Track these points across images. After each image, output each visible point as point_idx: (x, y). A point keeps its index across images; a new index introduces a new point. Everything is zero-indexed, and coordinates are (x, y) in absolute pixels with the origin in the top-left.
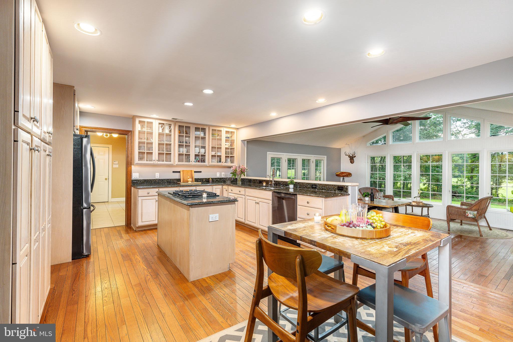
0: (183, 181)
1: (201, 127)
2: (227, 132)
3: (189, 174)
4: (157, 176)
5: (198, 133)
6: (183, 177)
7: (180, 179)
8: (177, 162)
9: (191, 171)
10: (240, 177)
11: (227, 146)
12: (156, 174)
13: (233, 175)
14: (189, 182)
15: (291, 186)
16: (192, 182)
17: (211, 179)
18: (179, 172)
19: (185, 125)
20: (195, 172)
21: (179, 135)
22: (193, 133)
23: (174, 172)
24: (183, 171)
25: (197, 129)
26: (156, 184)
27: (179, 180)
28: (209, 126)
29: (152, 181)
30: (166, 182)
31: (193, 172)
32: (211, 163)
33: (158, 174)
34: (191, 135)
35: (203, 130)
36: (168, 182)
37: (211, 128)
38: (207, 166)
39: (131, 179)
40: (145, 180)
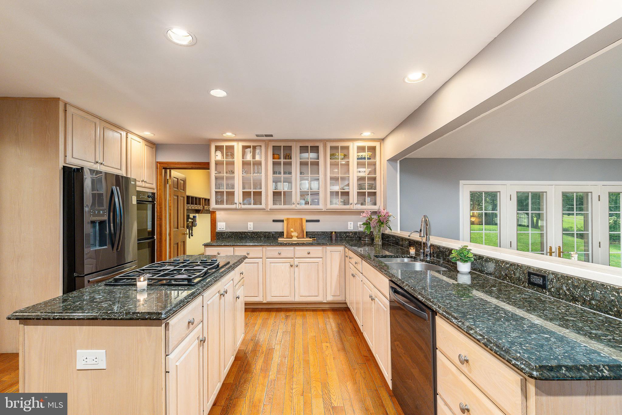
0: (287, 235)
1: (309, 145)
2: (361, 149)
3: (298, 224)
4: (251, 227)
5: (305, 155)
6: (287, 229)
7: (283, 232)
8: (271, 205)
9: (302, 219)
10: (379, 230)
11: (362, 174)
12: (249, 223)
13: (367, 228)
14: (293, 238)
15: (464, 267)
16: (298, 238)
17: (334, 233)
18: (282, 221)
19: (282, 144)
20: (307, 221)
21: (273, 161)
22: (296, 158)
23: (274, 221)
24: (288, 219)
25: (304, 149)
26: (248, 238)
27: (281, 234)
28: (325, 141)
29: (242, 234)
30: (262, 237)
31: (304, 222)
32: (329, 206)
33: (252, 224)
34: (293, 160)
35: (315, 149)
36: (265, 237)
37: (329, 145)
38: (323, 210)
39: (216, 231)
40: (233, 233)
